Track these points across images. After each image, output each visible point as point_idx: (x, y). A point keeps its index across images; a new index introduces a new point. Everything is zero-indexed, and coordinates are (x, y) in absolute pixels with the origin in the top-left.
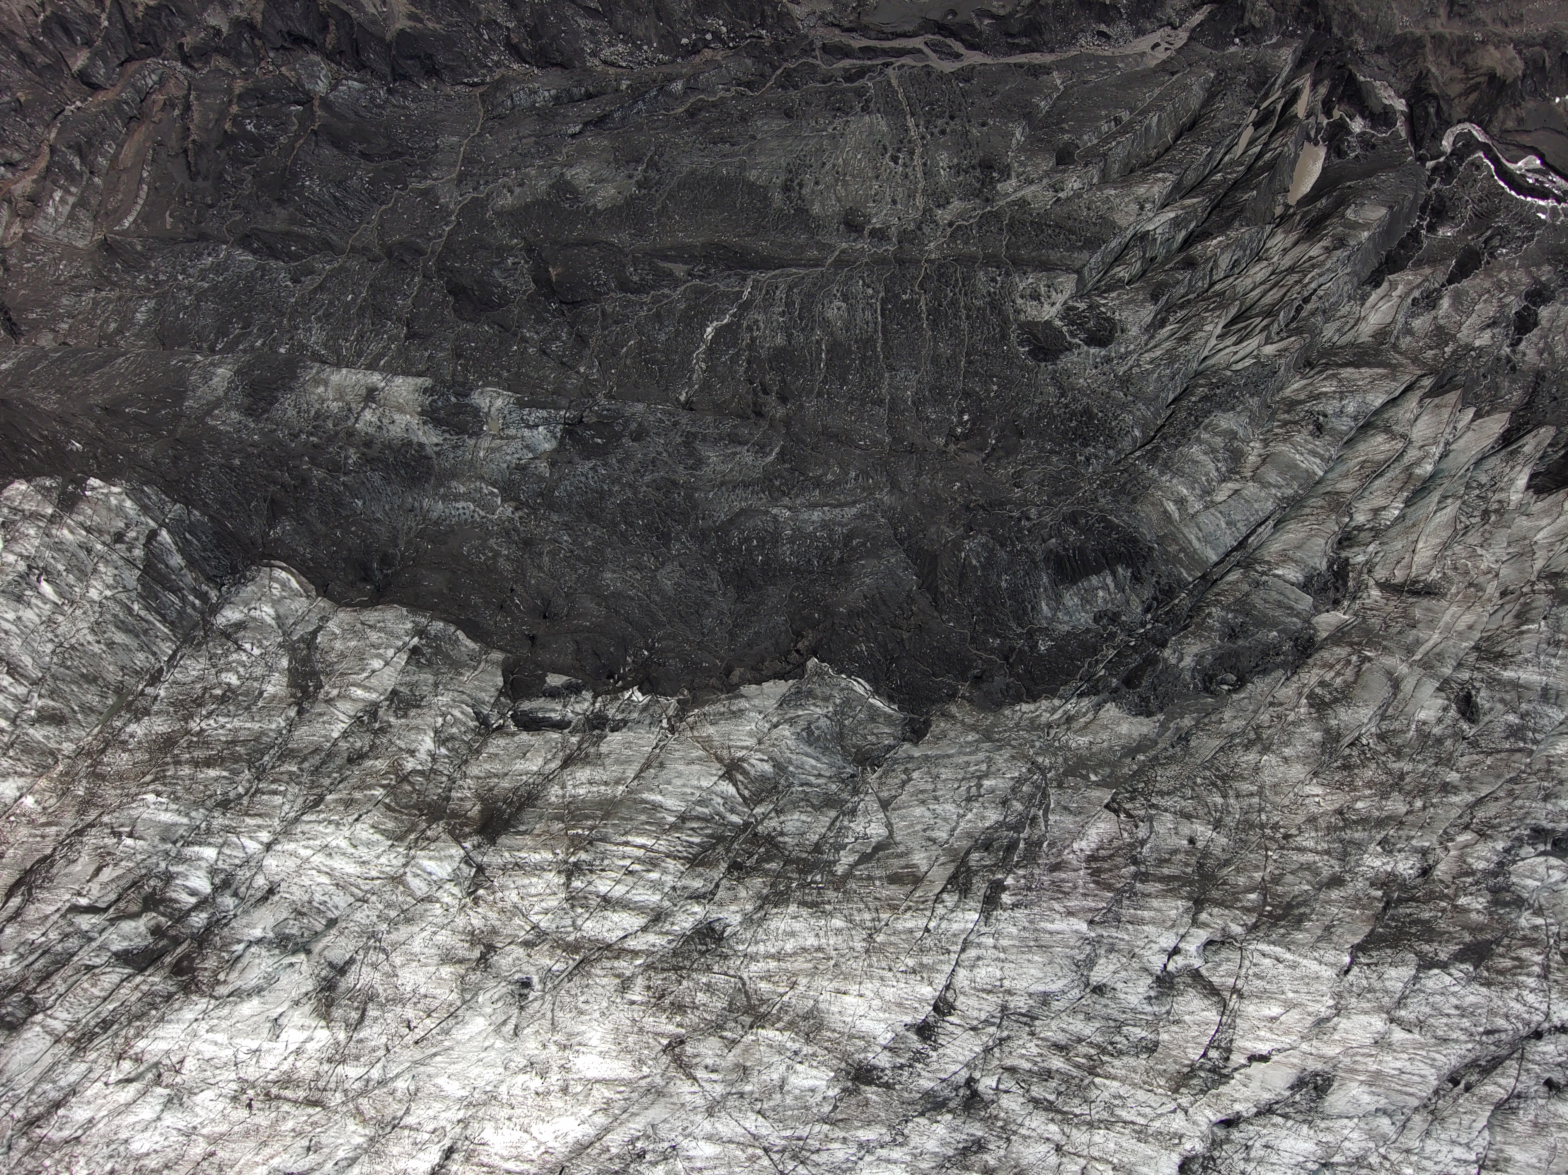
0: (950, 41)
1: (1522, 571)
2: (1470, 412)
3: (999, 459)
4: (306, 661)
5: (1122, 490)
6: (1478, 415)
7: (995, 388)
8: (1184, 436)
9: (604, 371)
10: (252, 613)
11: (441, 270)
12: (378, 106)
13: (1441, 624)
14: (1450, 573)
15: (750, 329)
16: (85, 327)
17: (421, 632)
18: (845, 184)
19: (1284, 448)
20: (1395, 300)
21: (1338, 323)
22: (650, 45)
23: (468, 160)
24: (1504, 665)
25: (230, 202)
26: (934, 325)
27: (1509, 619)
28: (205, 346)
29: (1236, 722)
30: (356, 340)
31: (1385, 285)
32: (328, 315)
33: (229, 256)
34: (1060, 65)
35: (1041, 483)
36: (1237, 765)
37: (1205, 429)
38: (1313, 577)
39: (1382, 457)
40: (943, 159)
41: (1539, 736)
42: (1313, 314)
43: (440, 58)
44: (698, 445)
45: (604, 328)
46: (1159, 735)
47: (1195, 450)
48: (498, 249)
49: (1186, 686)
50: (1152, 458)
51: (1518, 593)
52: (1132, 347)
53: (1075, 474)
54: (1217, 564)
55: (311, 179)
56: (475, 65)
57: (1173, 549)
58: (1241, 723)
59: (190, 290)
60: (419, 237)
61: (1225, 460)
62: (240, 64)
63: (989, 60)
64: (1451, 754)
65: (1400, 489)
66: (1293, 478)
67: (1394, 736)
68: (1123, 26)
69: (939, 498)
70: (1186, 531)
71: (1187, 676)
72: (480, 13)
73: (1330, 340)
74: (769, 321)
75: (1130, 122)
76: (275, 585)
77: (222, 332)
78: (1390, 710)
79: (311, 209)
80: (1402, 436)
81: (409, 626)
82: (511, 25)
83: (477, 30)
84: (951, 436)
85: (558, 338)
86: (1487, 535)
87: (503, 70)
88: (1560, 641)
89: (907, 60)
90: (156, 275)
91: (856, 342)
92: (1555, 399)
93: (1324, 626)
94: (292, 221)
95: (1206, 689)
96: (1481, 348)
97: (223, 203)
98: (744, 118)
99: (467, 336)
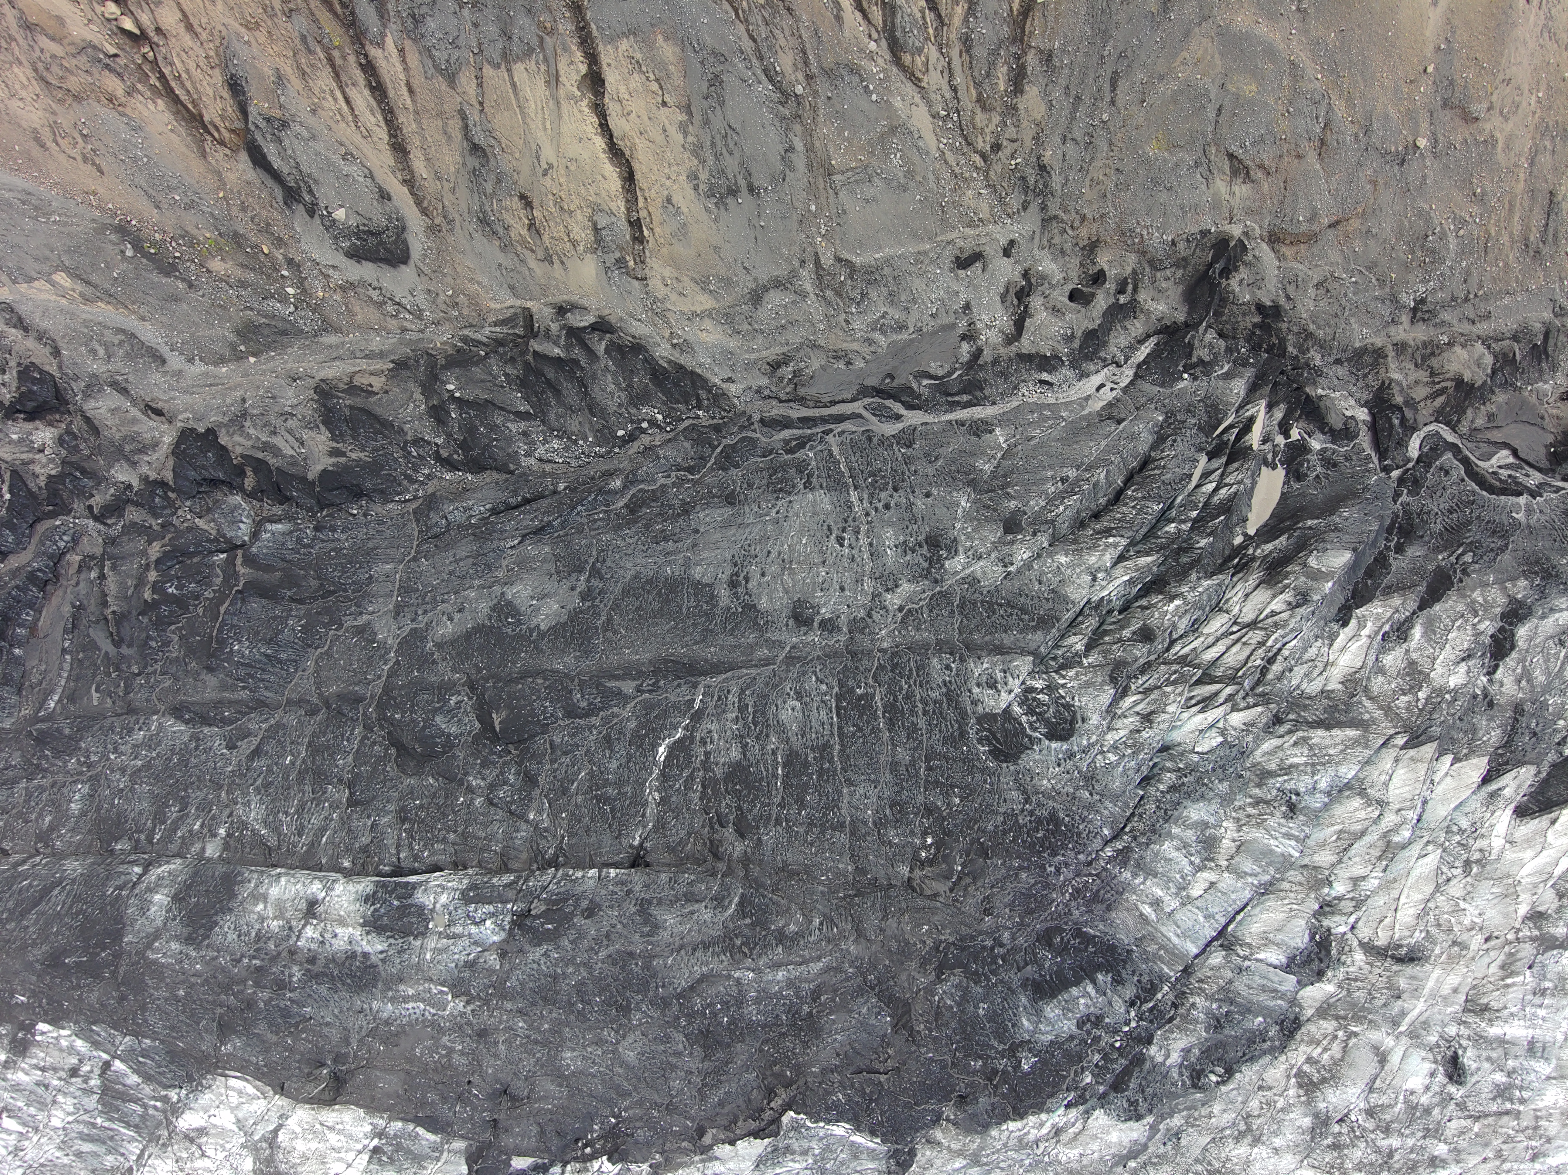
0: (889, 403)
1: (1506, 916)
2: (1448, 759)
3: (966, 889)
4: (270, 1161)
5: (1096, 898)
6: (1456, 760)
7: (957, 801)
8: (1155, 833)
9: (554, 815)
10: (212, 1120)
11: (382, 718)
12: (305, 546)
13: (1426, 991)
14: (1433, 930)
15: (703, 742)
16: (19, 825)
17: (380, 1135)
18: (792, 573)
19: (1257, 834)
20: (1363, 641)
21: (1304, 668)
22: (585, 438)
23: (405, 590)
24: (1490, 1020)
25: (158, 667)
26: (891, 724)
27: (1494, 969)
28: (142, 837)
29: (1225, 1116)
30: (297, 812)
31: (1353, 622)
32: (267, 785)
33: (161, 727)
34: (1003, 420)
35: (1011, 906)
36: (1228, 1159)
37: (1175, 823)
38: (1295, 956)
39: (1358, 827)
40: (890, 537)
41: (1525, 1094)
42: (1280, 678)
43: (368, 485)
44: (653, 910)
45: (553, 761)
46: (1150, 1138)
47: (1167, 848)
48: (439, 688)
49: (1174, 1084)
50: (1123, 857)
51: (1502, 939)
52: (1094, 738)
53: (1047, 886)
54: (1197, 956)
55: (240, 642)
56: (405, 482)
57: (1152, 948)
58: (1229, 1116)
59: (123, 770)
60: (357, 684)
61: (1199, 852)
62: (156, 516)
63: (929, 418)
64: (1439, 1123)
65: (1380, 858)
66: (1269, 864)
67: (1382, 1112)
68: (1066, 372)
69: (907, 944)
70: (1163, 929)
71: (1175, 1073)
72: (406, 434)
73: (1298, 687)
74: (722, 730)
75: (1078, 480)
76: (230, 1093)
77: (159, 817)
78: (1378, 1082)
79: (242, 672)
80: (1378, 802)
81: (368, 1128)
82: (439, 441)
83: (404, 449)
84: (916, 862)
85: (505, 783)
86: (1469, 888)
87: (435, 481)
88: (1546, 989)
89: (847, 426)
90: (88, 757)
91: (813, 750)
92: (1535, 734)
93: (1310, 1002)
94: (224, 687)
95: (1194, 1086)
96: (1455, 690)
97: (150, 669)
98: (686, 510)
99: (411, 793)
